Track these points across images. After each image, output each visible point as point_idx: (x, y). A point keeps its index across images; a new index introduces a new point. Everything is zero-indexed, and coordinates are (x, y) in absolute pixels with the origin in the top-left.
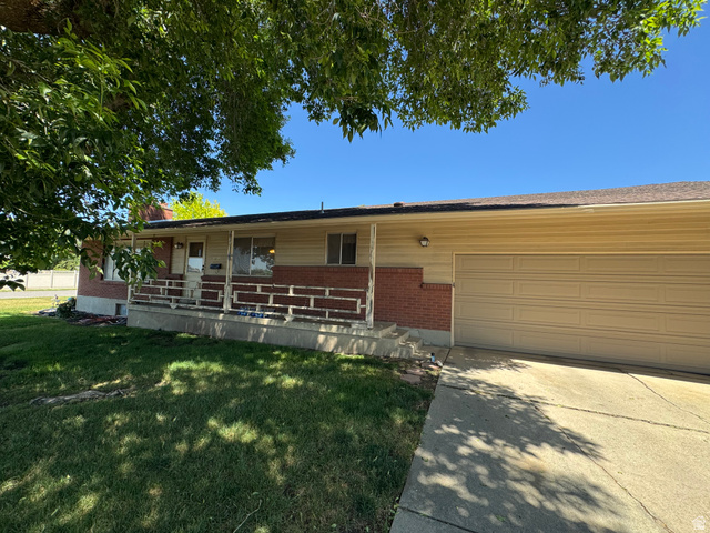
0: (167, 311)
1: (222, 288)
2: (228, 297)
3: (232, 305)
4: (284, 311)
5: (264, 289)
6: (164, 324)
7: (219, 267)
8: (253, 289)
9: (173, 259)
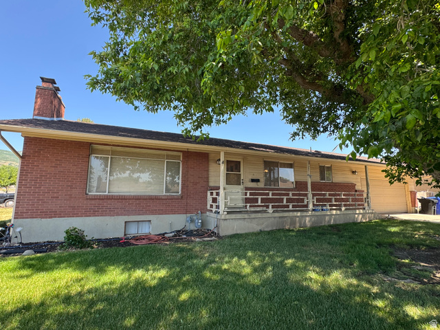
0: (265, 215)
1: (306, 195)
2: (310, 201)
3: (314, 205)
4: (340, 205)
5: (330, 195)
6: (263, 226)
7: (257, 181)
8: (324, 195)
9: (210, 173)
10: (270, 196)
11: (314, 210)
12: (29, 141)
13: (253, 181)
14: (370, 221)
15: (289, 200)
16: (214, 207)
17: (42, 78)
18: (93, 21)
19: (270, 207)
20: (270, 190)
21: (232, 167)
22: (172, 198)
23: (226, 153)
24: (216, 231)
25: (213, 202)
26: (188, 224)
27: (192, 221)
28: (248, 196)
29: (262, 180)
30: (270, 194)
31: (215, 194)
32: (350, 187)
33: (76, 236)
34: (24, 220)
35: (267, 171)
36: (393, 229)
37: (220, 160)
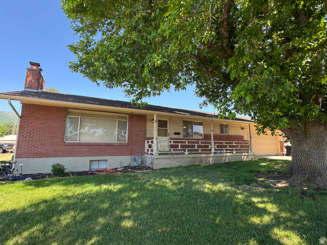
0: (183, 156)
1: (210, 143)
2: (213, 147)
3: (215, 150)
4: (232, 150)
5: (226, 143)
6: (182, 163)
7: (179, 134)
8: (222, 143)
9: (147, 128)
10: (187, 144)
11: (215, 153)
12: (25, 106)
13: (176, 134)
14: (251, 160)
15: (199, 146)
16: (150, 150)
17: (30, 63)
18: (75, 32)
19: (187, 150)
20: (187, 139)
21: (162, 125)
22: (121, 145)
23: (157, 115)
24: (151, 167)
25: (149, 148)
26: (132, 162)
27: (135, 160)
28: (172, 143)
29: (182, 133)
30: (187, 142)
31: (150, 142)
32: (240, 138)
33: (60, 169)
34: (22, 159)
35: (185, 127)
36: (263, 164)
37: (153, 120)
